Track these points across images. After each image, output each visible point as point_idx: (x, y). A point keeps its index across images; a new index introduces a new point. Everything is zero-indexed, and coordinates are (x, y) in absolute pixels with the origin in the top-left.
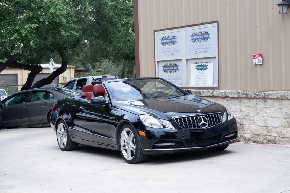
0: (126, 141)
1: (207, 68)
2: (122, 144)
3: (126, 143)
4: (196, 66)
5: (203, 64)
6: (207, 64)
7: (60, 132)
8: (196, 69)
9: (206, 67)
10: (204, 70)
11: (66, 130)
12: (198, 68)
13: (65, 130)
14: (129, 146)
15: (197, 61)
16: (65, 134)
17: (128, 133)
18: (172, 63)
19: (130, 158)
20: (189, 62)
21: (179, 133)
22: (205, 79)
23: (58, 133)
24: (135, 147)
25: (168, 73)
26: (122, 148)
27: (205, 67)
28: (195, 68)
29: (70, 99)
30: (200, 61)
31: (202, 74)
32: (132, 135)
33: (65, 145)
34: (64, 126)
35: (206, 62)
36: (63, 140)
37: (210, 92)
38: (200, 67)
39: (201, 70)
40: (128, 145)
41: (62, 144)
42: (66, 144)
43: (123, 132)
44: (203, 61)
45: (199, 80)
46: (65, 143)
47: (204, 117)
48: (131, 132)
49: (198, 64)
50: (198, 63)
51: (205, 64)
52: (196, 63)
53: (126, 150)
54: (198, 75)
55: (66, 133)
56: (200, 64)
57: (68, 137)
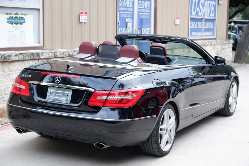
1: (25, 23)
4: (8, 19)
5: (18, 16)
6: (23, 16)
8: (8, 22)
9: (23, 21)
10: (20, 24)
12: (11, 20)
15: (9, 11)
22: (24, 37)
27: (21, 21)
28: (7, 20)
30: (14, 12)
31: (18, 29)
35: (22, 14)
38: (14, 21)
39: (16, 24)
44: (19, 12)
45: (14, 38)
49: (11, 16)
50: (11, 14)
51: (21, 16)
52: (7, 14)
54: (12, 31)
56: (14, 16)
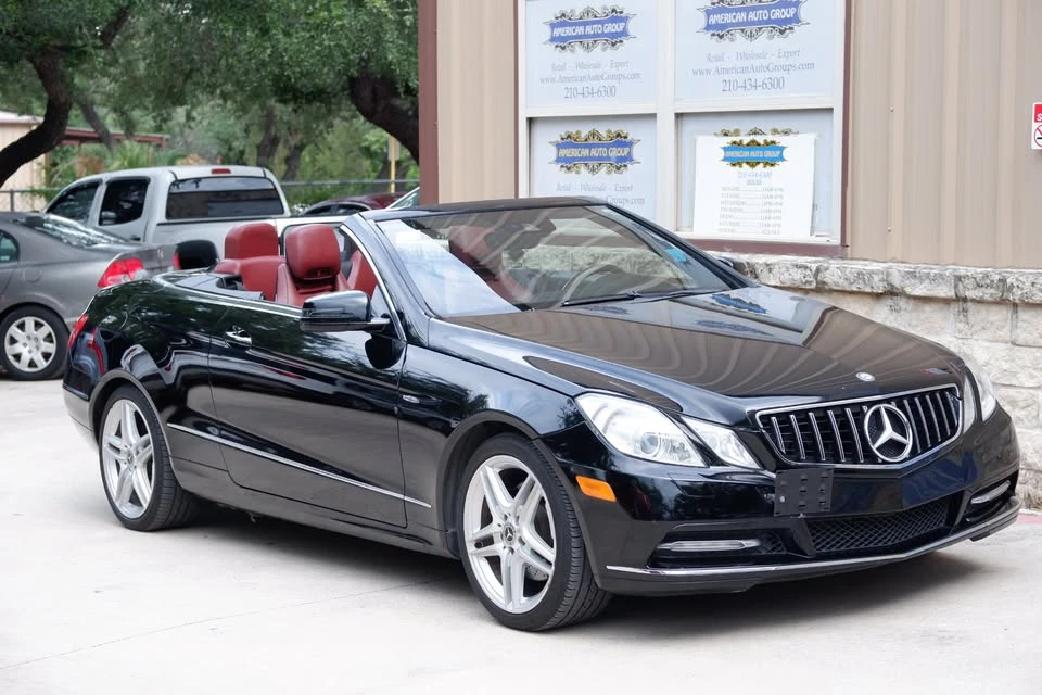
0: (497, 519)
1: (783, 160)
2: (472, 529)
3: (494, 529)
4: (725, 149)
5: (760, 139)
6: (780, 140)
7: (117, 442)
8: (725, 159)
10: (766, 164)
11: (149, 435)
12: (736, 154)
13: (142, 431)
14: (516, 545)
15: (730, 124)
16: (147, 455)
17: (512, 479)
18: (603, 129)
19: (521, 604)
20: (689, 126)
21: (783, 490)
22: (773, 208)
23: (105, 446)
24: (550, 554)
25: (578, 172)
26: (471, 548)
27: (769, 154)
28: (722, 154)
29: (167, 288)
30: (746, 125)
31: (759, 183)
32: (539, 491)
33: (145, 505)
34: (136, 413)
35: (775, 132)
36: (131, 479)
37: (806, 268)
38: (746, 154)
39: (753, 164)
40: (510, 539)
41: (127, 494)
42: (148, 498)
43: (479, 473)
44: (764, 124)
45: (740, 210)
46: (146, 492)
47: (893, 406)
48: (531, 475)
49: (737, 139)
50: (737, 132)
51: (770, 138)
52: (726, 135)
53: (494, 562)
54: (737, 189)
55: (151, 450)
56: (746, 140)
57: (159, 466)
